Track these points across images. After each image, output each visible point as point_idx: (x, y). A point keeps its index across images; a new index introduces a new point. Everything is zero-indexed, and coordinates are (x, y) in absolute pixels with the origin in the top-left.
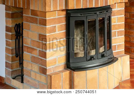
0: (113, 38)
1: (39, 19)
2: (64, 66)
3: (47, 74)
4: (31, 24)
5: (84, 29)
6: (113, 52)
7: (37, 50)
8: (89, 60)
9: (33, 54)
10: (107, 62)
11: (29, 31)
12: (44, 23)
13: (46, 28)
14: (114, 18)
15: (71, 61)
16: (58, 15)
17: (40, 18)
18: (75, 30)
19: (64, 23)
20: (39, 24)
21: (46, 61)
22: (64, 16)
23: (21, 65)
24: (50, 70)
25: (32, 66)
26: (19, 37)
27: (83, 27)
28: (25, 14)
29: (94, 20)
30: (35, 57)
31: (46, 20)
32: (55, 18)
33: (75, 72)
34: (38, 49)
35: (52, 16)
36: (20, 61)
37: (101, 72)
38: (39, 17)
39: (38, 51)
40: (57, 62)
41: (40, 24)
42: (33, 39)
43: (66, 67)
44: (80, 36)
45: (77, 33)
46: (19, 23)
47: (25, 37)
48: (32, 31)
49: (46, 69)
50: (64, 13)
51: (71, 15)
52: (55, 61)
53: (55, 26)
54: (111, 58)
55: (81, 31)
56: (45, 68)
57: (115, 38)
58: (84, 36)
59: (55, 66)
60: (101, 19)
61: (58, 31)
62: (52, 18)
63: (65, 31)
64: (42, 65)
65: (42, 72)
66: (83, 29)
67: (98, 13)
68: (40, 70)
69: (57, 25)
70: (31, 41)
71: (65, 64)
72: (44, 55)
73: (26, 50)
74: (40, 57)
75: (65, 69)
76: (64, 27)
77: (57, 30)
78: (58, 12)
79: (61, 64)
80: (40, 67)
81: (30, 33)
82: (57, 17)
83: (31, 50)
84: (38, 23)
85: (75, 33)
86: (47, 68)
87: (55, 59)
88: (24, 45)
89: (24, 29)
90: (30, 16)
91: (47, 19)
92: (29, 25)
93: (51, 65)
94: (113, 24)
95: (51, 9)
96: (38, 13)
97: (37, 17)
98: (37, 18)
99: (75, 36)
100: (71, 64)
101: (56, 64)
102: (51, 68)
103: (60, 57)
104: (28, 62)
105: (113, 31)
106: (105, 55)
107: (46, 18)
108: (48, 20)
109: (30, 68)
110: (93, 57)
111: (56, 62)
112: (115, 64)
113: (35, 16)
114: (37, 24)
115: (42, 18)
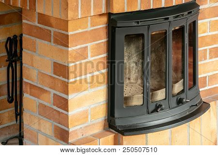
0: (200, 63)
1: (55, 32)
2: (103, 123)
3: (70, 141)
4: (38, 41)
5: (143, 44)
6: (200, 90)
7: (49, 92)
8: (152, 112)
9: (42, 100)
10: (188, 113)
11: (34, 53)
12: (63, 41)
13: (68, 51)
14: (203, 24)
15: (116, 115)
16: (91, 24)
17: (56, 30)
18: (125, 48)
19: (104, 40)
20: (54, 42)
21: (67, 116)
22: (105, 25)
23: (18, 117)
24: (76, 134)
25: (39, 124)
26: (14, 64)
27: (141, 41)
28: (26, 19)
29: (164, 31)
30: (45, 106)
31: (68, 36)
32: (86, 31)
33: (124, 137)
34: (53, 91)
35: (80, 28)
36: (16, 110)
37: (176, 135)
38: (54, 29)
39: (52, 95)
40: (89, 116)
41: (56, 42)
42: (42, 72)
43: (107, 126)
44: (135, 58)
45: (129, 53)
46: (15, 35)
47: (26, 66)
48: (39, 55)
49: (67, 133)
50: (105, 19)
51: (118, 25)
52: (85, 115)
53: (86, 47)
54: (196, 105)
55: (137, 48)
56: (66, 129)
57: (204, 64)
58: (143, 58)
59: (86, 124)
60: (177, 28)
61: (92, 56)
62: (80, 31)
63: (105, 55)
64: (59, 123)
65: (59, 137)
66: (141, 45)
67: (171, 17)
68: (55, 133)
69: (89, 45)
70: (38, 74)
71: (105, 120)
72: (64, 104)
73: (29, 90)
74: (55, 108)
75: (104, 129)
76: (104, 48)
77: (89, 55)
78: (91, 19)
79: (97, 121)
80: (56, 126)
81: (37, 58)
82: (90, 29)
83: (38, 91)
84: (52, 40)
85: (126, 54)
86: (70, 130)
87: (86, 112)
88: (25, 80)
89: (23, 49)
90: (36, 24)
91: (70, 33)
92: (34, 43)
93: (77, 124)
94: (200, 34)
95: (78, 15)
96: (53, 22)
97: (49, 28)
98: (50, 32)
99: (126, 58)
100: (117, 121)
101: (88, 120)
102: (76, 130)
103: (95, 108)
104: (32, 115)
105: (200, 49)
106: (184, 100)
107: (67, 31)
108: (72, 35)
109: (35, 127)
110: (160, 106)
111: (87, 117)
112: (204, 117)
113: (45, 25)
114: (50, 42)
115: (60, 31)
